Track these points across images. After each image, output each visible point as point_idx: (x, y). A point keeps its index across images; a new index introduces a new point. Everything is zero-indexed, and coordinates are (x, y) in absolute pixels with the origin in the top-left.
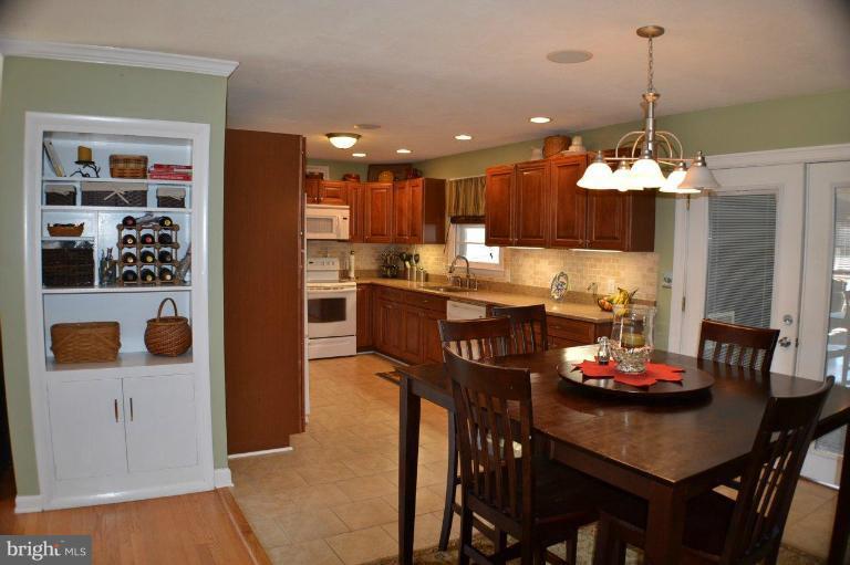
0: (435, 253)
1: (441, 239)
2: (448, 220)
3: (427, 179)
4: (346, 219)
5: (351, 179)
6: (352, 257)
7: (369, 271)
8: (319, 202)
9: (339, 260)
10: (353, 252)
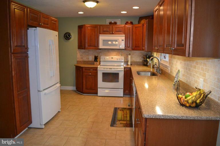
4: (123, 40)
5: (128, 24)
6: (129, 56)
7: (139, 62)
8: (113, 34)
9: (124, 57)
10: (130, 54)
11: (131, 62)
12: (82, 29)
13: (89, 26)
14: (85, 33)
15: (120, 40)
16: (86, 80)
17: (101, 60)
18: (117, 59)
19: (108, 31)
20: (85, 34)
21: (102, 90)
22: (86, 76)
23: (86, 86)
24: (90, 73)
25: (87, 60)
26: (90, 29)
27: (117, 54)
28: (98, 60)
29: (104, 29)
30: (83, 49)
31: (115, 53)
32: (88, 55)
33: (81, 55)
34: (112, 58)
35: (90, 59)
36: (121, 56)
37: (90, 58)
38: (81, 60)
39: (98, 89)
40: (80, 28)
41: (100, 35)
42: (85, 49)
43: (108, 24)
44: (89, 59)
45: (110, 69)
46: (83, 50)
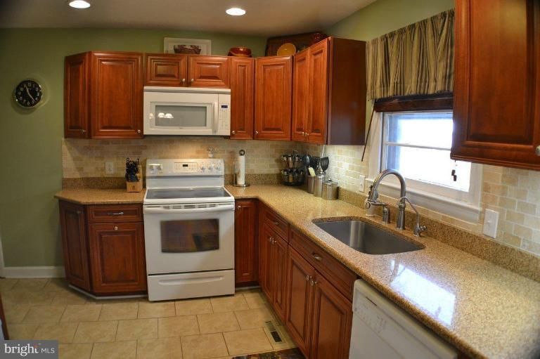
0: (350, 157)
1: (358, 137)
2: (370, 106)
3: (334, 40)
4: (226, 107)
5: (239, 55)
6: (242, 159)
7: (267, 175)
8: (188, 84)
9: (224, 162)
10: (242, 153)
11: (247, 177)
12: (81, 67)
13: (104, 57)
14: (90, 80)
15: (216, 106)
16: (102, 250)
17: (149, 173)
18: (203, 169)
19: (174, 76)
20: (89, 86)
21: (161, 281)
22: (101, 237)
23: (103, 270)
24: (117, 223)
25: (99, 176)
26: (110, 66)
27: (198, 152)
28: (137, 175)
29: (158, 67)
30: (82, 136)
31: (191, 149)
32: (101, 158)
33: (75, 159)
34: (184, 166)
35: (108, 172)
36: (214, 157)
37: (107, 168)
38: (77, 176)
39: (148, 277)
40: (74, 63)
41: (145, 88)
42: (90, 137)
43: (173, 52)
44: (103, 169)
45: (186, 207)
46: (85, 142)
